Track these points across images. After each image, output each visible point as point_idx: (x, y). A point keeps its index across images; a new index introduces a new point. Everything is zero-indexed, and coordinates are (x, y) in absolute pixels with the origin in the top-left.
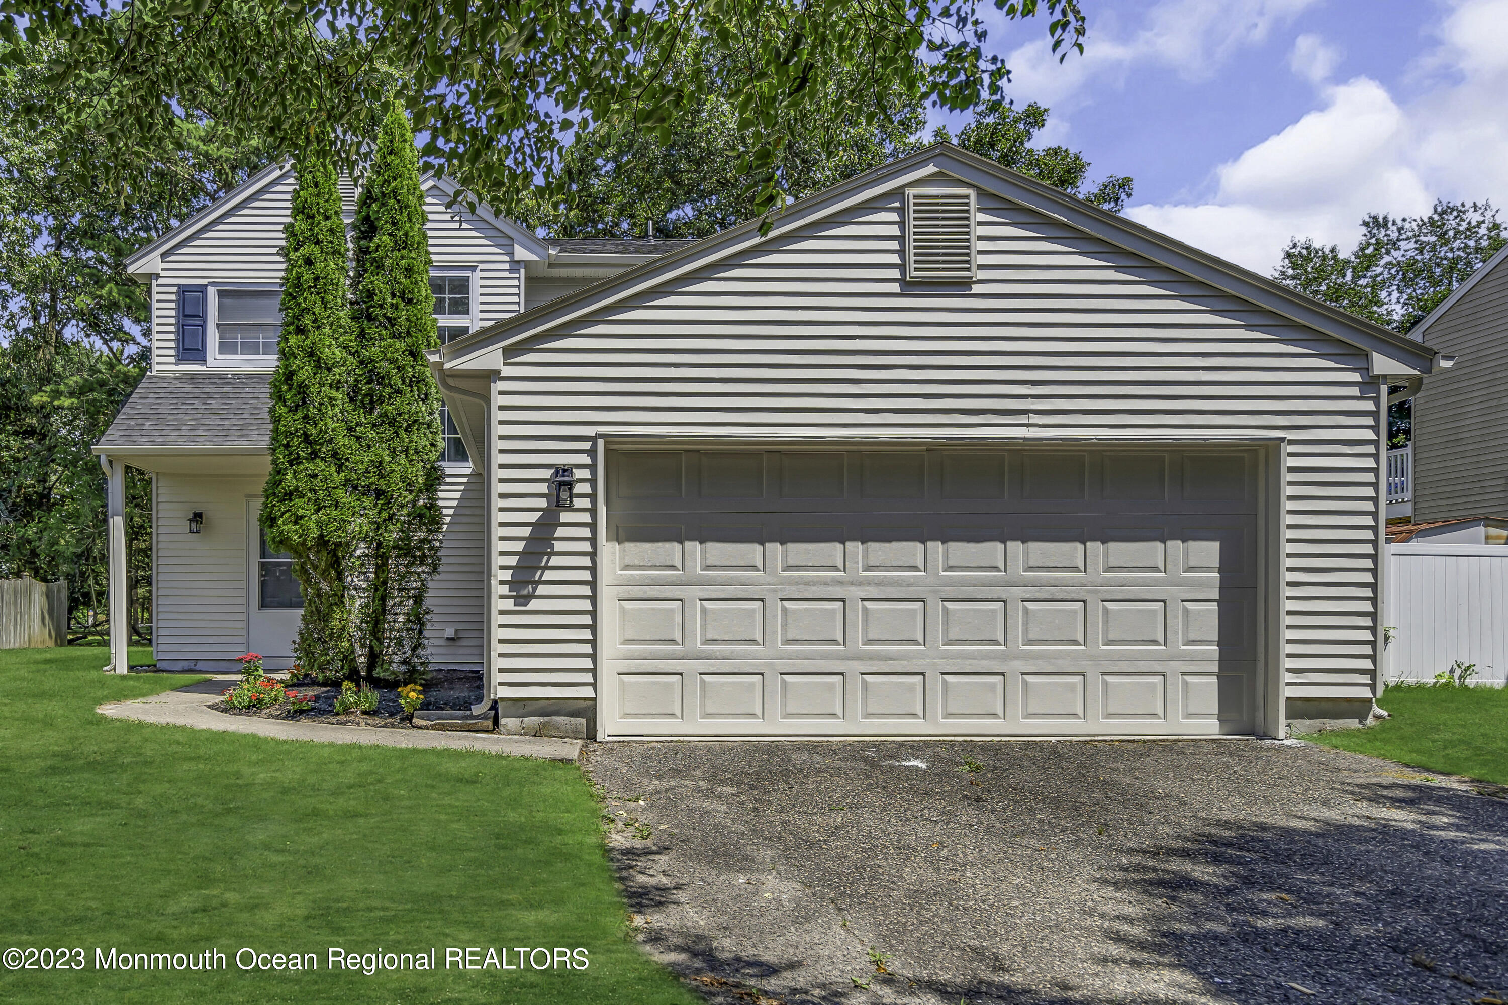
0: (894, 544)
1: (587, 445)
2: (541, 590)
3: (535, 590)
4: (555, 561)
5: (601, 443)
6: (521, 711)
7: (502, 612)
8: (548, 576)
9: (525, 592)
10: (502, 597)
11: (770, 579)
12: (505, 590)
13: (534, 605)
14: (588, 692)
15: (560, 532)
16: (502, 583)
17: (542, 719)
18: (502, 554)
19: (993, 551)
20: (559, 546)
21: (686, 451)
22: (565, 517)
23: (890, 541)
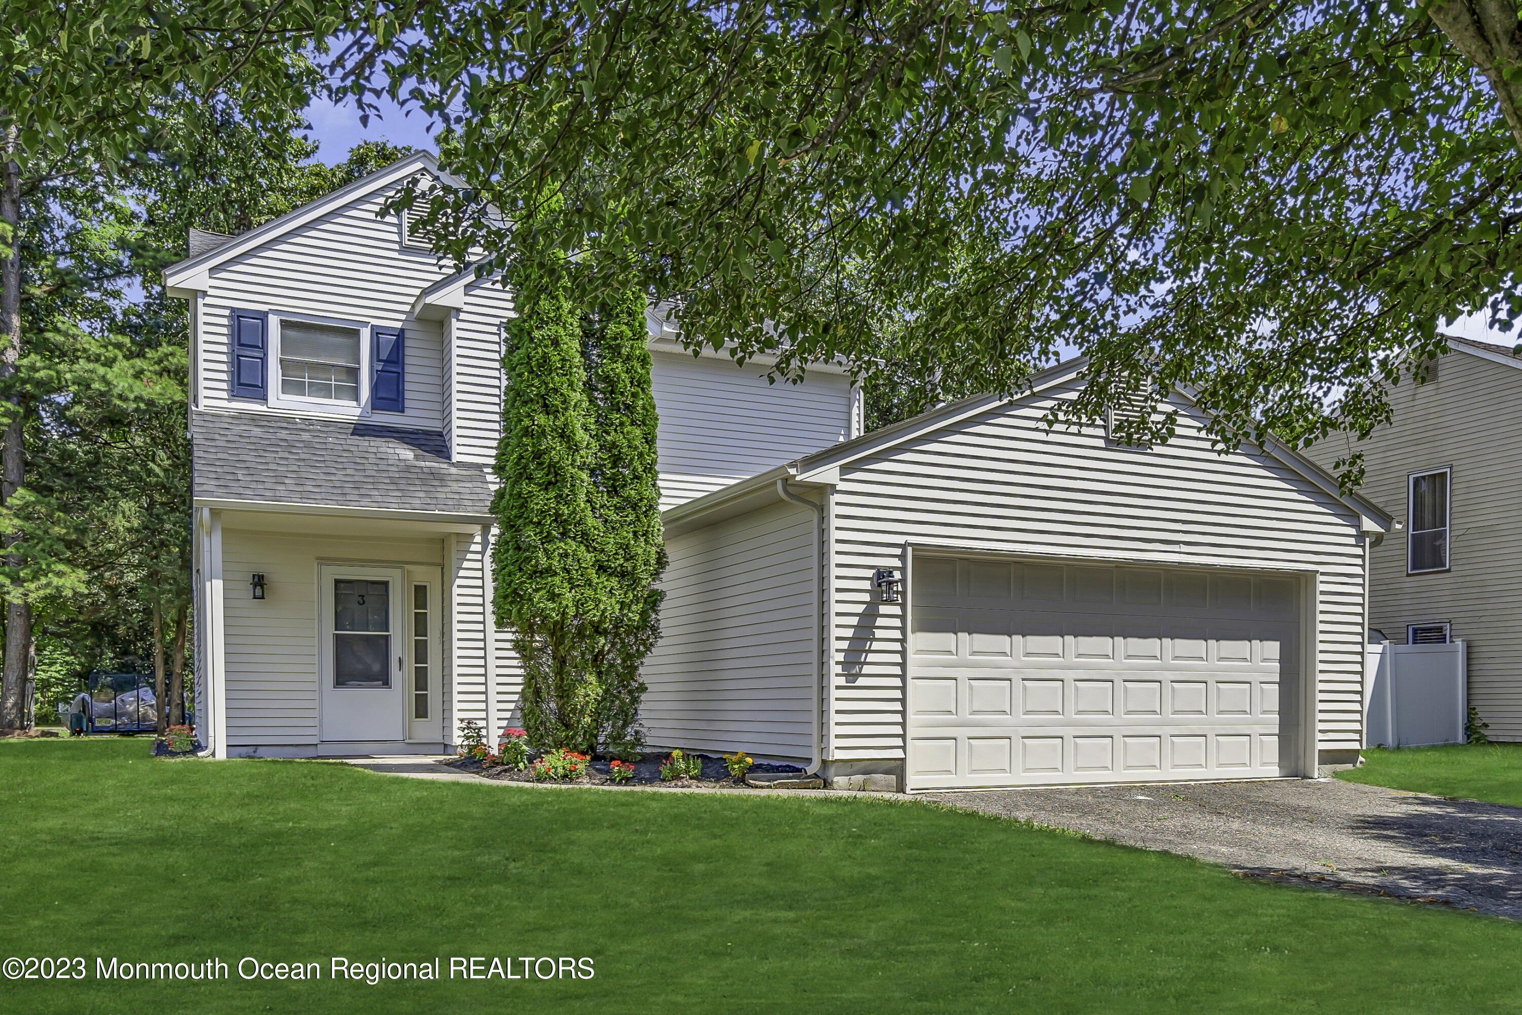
0: (1094, 638)
1: (898, 551)
2: (866, 669)
3: (861, 669)
4: (876, 646)
5: (910, 549)
6: (849, 770)
7: (838, 688)
8: (871, 658)
9: (854, 672)
10: (837, 675)
11: (1015, 664)
12: (839, 669)
13: (861, 682)
14: (899, 754)
15: (880, 622)
16: (837, 663)
17: (865, 777)
18: (838, 639)
19: (1152, 645)
20: (879, 633)
21: (960, 559)
22: (883, 609)
23: (1091, 636)
